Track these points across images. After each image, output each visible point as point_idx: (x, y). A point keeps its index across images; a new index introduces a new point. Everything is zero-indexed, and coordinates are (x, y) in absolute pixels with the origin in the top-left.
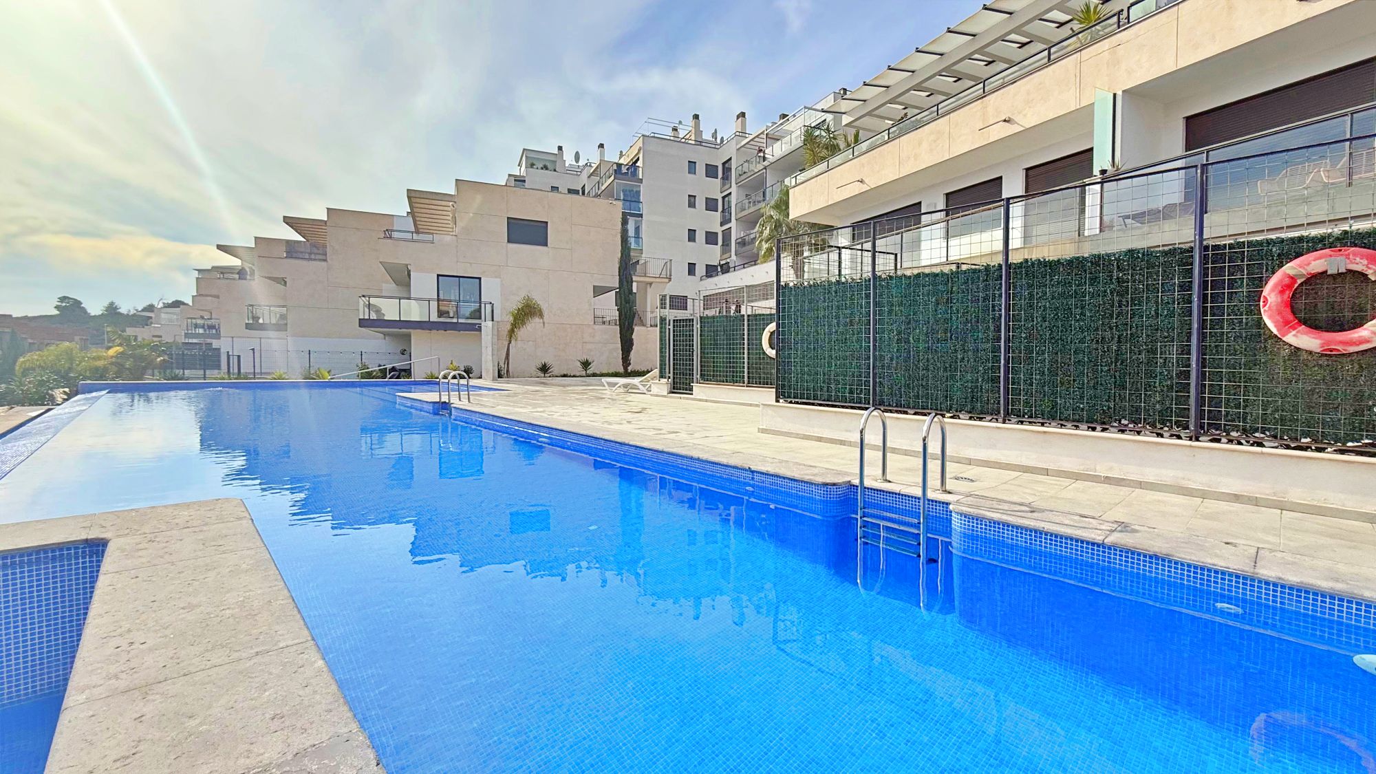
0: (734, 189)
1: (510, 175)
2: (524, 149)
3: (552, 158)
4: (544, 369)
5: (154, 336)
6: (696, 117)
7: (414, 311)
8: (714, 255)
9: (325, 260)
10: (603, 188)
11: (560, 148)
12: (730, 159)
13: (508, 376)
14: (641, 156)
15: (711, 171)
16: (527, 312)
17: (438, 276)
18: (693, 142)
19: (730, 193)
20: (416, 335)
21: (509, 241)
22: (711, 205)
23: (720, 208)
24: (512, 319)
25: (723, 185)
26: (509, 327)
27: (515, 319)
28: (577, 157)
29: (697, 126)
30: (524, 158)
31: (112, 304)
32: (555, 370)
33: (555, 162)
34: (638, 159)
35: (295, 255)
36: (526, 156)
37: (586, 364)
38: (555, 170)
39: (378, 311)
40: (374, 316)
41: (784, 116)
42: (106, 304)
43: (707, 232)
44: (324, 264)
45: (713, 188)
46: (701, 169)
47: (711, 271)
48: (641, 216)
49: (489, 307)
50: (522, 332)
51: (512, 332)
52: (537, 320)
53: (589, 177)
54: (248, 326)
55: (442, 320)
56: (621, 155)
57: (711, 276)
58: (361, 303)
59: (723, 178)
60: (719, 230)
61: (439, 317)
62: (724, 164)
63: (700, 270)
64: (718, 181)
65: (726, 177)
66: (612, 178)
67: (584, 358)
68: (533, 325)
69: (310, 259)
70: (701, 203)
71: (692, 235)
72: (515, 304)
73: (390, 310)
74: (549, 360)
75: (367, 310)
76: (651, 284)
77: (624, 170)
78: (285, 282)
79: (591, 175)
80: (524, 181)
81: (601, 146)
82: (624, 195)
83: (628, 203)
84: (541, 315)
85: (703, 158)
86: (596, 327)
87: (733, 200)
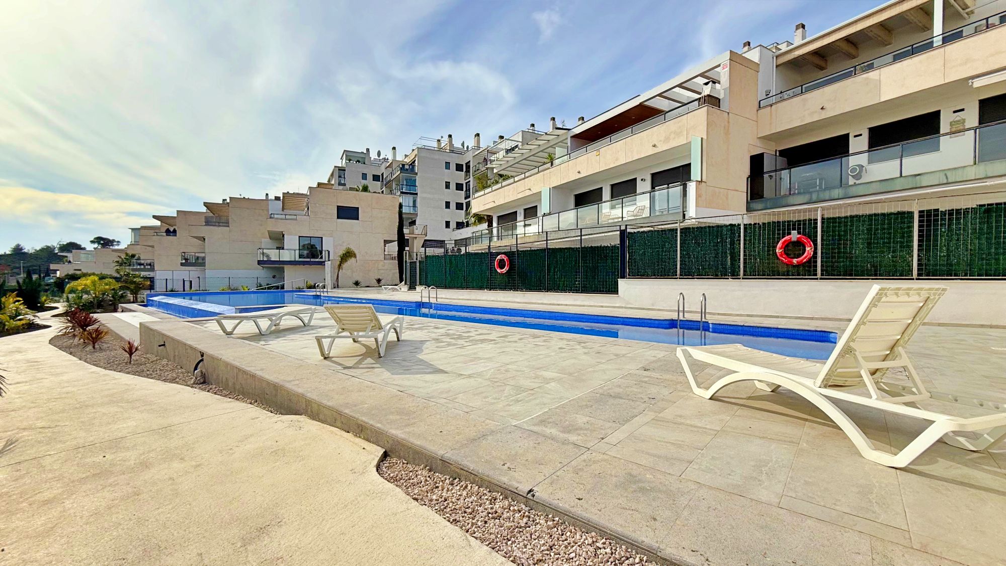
0: (471, 179)
1: (335, 167)
2: (345, 151)
3: (363, 156)
4: (357, 283)
5: (75, 270)
6: (450, 136)
7: (286, 256)
8: (461, 216)
9: (228, 226)
10: (394, 177)
11: (368, 150)
12: (470, 161)
13: (338, 287)
14: (417, 159)
15: (459, 167)
16: (348, 255)
17: (299, 237)
18: (448, 151)
19: (469, 181)
20: (287, 268)
21: (338, 218)
22: (459, 187)
23: (464, 189)
24: (340, 259)
25: (466, 175)
26: (339, 263)
27: (342, 259)
28: (379, 154)
29: (451, 142)
30: (344, 155)
31: (18, 245)
32: (363, 284)
33: (365, 158)
34: (415, 161)
35: (210, 224)
36: (346, 155)
37: (379, 281)
38: (364, 163)
39: (268, 256)
40: (265, 259)
41: (501, 137)
42: (13, 245)
43: (456, 203)
44: (228, 228)
45: (460, 177)
46: (453, 167)
47: (460, 225)
48: (417, 194)
49: (327, 252)
50: (345, 266)
51: (340, 266)
52: (353, 258)
53: (386, 168)
54: (182, 264)
55: (301, 260)
56: (406, 156)
57: (459, 229)
58: (259, 252)
59: (466, 172)
60: (464, 202)
61: (300, 258)
62: (466, 164)
63: (453, 225)
64: (463, 173)
65: (468, 171)
66: (399, 172)
67: (377, 277)
68: (351, 261)
69: (220, 226)
70: (453, 186)
71: (448, 205)
72: (341, 252)
73: (274, 255)
74: (359, 279)
75: (262, 256)
76: (416, 238)
77: (407, 167)
78: (204, 239)
79: (388, 167)
80: (345, 170)
81: (394, 148)
82: (406, 182)
83: (408, 187)
84: (355, 257)
85: (454, 160)
86: (385, 261)
87: (471, 184)
